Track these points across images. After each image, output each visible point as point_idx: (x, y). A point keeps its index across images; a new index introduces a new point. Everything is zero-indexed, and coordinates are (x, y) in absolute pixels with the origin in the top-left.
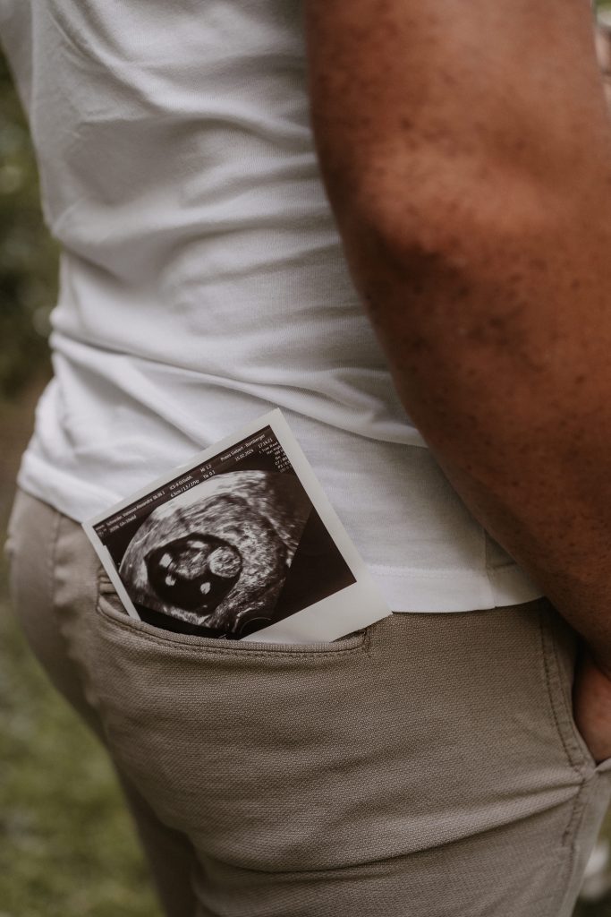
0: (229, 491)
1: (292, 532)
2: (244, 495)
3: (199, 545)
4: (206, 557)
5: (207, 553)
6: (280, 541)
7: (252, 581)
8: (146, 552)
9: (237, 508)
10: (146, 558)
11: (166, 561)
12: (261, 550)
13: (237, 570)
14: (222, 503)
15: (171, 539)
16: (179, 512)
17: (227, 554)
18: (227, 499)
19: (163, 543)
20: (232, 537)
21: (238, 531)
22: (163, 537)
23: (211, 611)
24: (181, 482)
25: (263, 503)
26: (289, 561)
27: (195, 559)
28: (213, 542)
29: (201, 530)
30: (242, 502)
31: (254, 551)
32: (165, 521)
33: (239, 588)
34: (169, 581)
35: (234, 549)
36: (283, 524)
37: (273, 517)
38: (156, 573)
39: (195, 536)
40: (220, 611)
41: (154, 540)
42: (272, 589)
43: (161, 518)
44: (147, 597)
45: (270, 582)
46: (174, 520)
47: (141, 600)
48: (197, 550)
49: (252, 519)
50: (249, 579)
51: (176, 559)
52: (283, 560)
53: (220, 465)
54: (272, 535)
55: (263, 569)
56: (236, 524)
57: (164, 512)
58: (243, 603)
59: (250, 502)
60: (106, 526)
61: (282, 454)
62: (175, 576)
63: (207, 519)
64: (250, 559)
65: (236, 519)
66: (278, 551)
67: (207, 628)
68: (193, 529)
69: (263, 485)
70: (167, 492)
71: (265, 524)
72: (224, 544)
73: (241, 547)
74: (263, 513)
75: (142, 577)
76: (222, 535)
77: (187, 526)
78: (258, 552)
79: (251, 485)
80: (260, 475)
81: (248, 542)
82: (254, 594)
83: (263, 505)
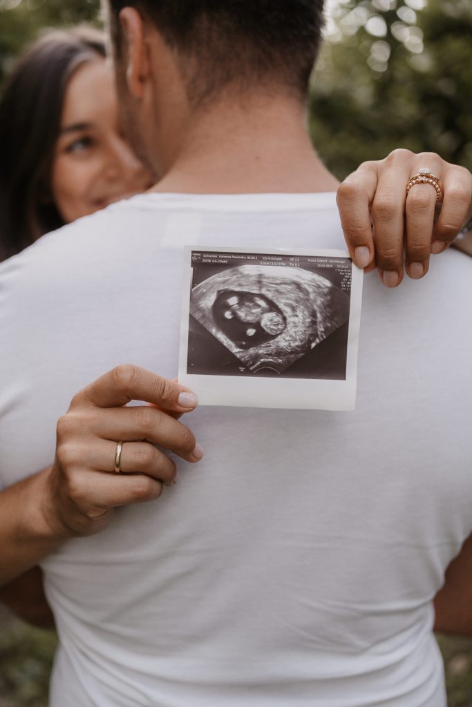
0: (302, 282)
1: (327, 329)
2: (310, 290)
3: (262, 303)
4: (262, 314)
5: (264, 311)
6: (316, 330)
7: (283, 344)
8: (222, 288)
9: (301, 295)
10: (219, 292)
11: (233, 301)
12: (301, 328)
13: (279, 332)
14: (293, 286)
15: (245, 289)
16: (260, 276)
17: (278, 319)
18: (298, 286)
19: (238, 289)
20: (288, 311)
21: (293, 309)
22: (240, 285)
23: (246, 348)
24: (272, 259)
25: (320, 301)
26: (313, 345)
27: (254, 311)
28: (273, 307)
29: (269, 295)
30: (307, 293)
31: (296, 326)
32: (248, 276)
33: (273, 345)
34: (228, 315)
35: (284, 319)
36: (324, 320)
37: (321, 313)
38: (220, 305)
39: (263, 297)
40: (252, 351)
41: (232, 284)
42: (292, 356)
43: (246, 273)
44: (204, 316)
45: (294, 352)
46: (254, 279)
47: (198, 316)
48: (259, 306)
49: (307, 307)
50: (283, 342)
51: (241, 303)
52: (310, 342)
53: (306, 263)
54: (314, 323)
55: (295, 340)
56: (295, 304)
57: (249, 269)
58: (270, 355)
59: (312, 296)
60: (202, 257)
61: (349, 279)
62: (234, 313)
63: (277, 291)
64: (291, 330)
65: (297, 301)
66: (311, 335)
67: (235, 357)
68: (264, 291)
69: (326, 290)
70: (259, 258)
71: (313, 315)
72: (279, 311)
73: (289, 320)
74: (315, 307)
75: (209, 302)
76: (281, 306)
77: (261, 288)
78: (298, 329)
79: (319, 287)
80: (328, 283)
81: (296, 319)
82: (279, 353)
83: (319, 302)
